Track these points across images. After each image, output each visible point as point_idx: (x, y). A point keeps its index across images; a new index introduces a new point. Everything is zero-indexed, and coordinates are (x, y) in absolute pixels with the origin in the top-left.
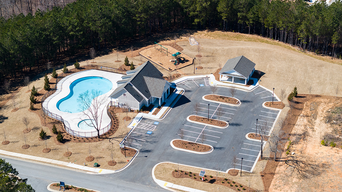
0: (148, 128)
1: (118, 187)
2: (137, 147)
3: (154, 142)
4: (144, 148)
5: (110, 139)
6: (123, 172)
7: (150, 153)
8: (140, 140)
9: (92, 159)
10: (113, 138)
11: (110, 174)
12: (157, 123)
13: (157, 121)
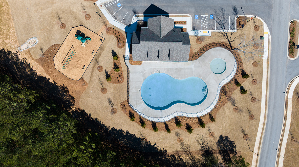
0: (205, 20)
1: (280, 13)
2: (233, 19)
3: (221, 10)
4: (232, 14)
5: (229, 42)
6: (263, 17)
7: (236, 7)
8: (224, 21)
9: (256, 45)
10: (228, 40)
11: (267, 25)
12: (197, 17)
13: (194, 18)
